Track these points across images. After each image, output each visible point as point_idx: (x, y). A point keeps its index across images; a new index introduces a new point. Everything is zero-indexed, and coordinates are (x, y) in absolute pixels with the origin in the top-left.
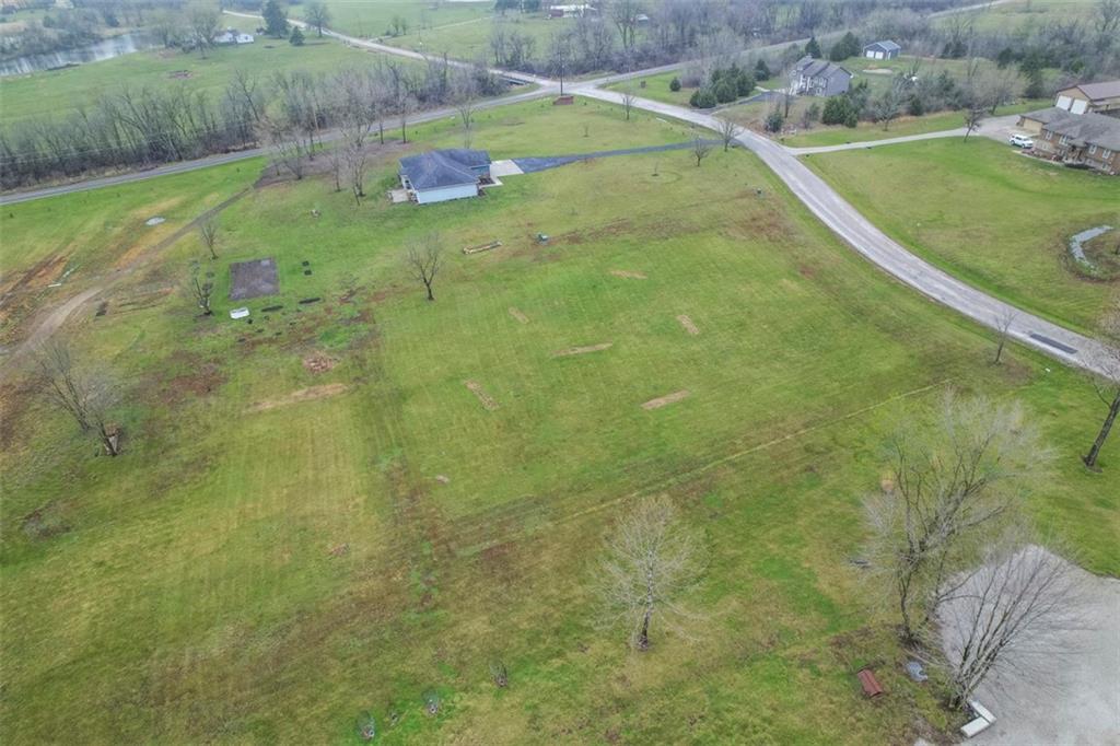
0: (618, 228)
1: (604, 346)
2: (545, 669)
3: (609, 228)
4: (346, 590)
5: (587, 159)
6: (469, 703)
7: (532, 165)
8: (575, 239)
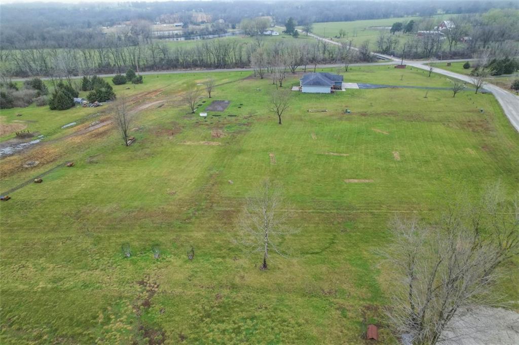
0: (389, 114)
1: (345, 155)
2: (213, 260)
3: (385, 113)
4: (162, 207)
5: (394, 87)
6: (172, 260)
7: (365, 86)
8: (364, 114)
